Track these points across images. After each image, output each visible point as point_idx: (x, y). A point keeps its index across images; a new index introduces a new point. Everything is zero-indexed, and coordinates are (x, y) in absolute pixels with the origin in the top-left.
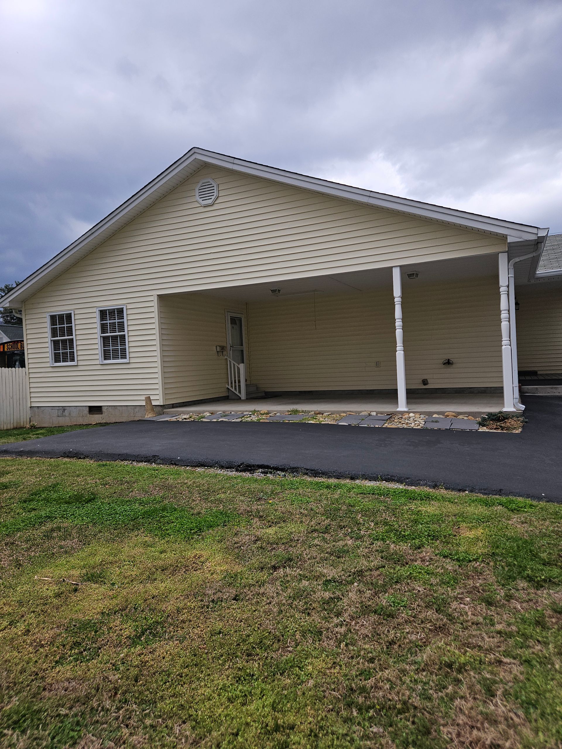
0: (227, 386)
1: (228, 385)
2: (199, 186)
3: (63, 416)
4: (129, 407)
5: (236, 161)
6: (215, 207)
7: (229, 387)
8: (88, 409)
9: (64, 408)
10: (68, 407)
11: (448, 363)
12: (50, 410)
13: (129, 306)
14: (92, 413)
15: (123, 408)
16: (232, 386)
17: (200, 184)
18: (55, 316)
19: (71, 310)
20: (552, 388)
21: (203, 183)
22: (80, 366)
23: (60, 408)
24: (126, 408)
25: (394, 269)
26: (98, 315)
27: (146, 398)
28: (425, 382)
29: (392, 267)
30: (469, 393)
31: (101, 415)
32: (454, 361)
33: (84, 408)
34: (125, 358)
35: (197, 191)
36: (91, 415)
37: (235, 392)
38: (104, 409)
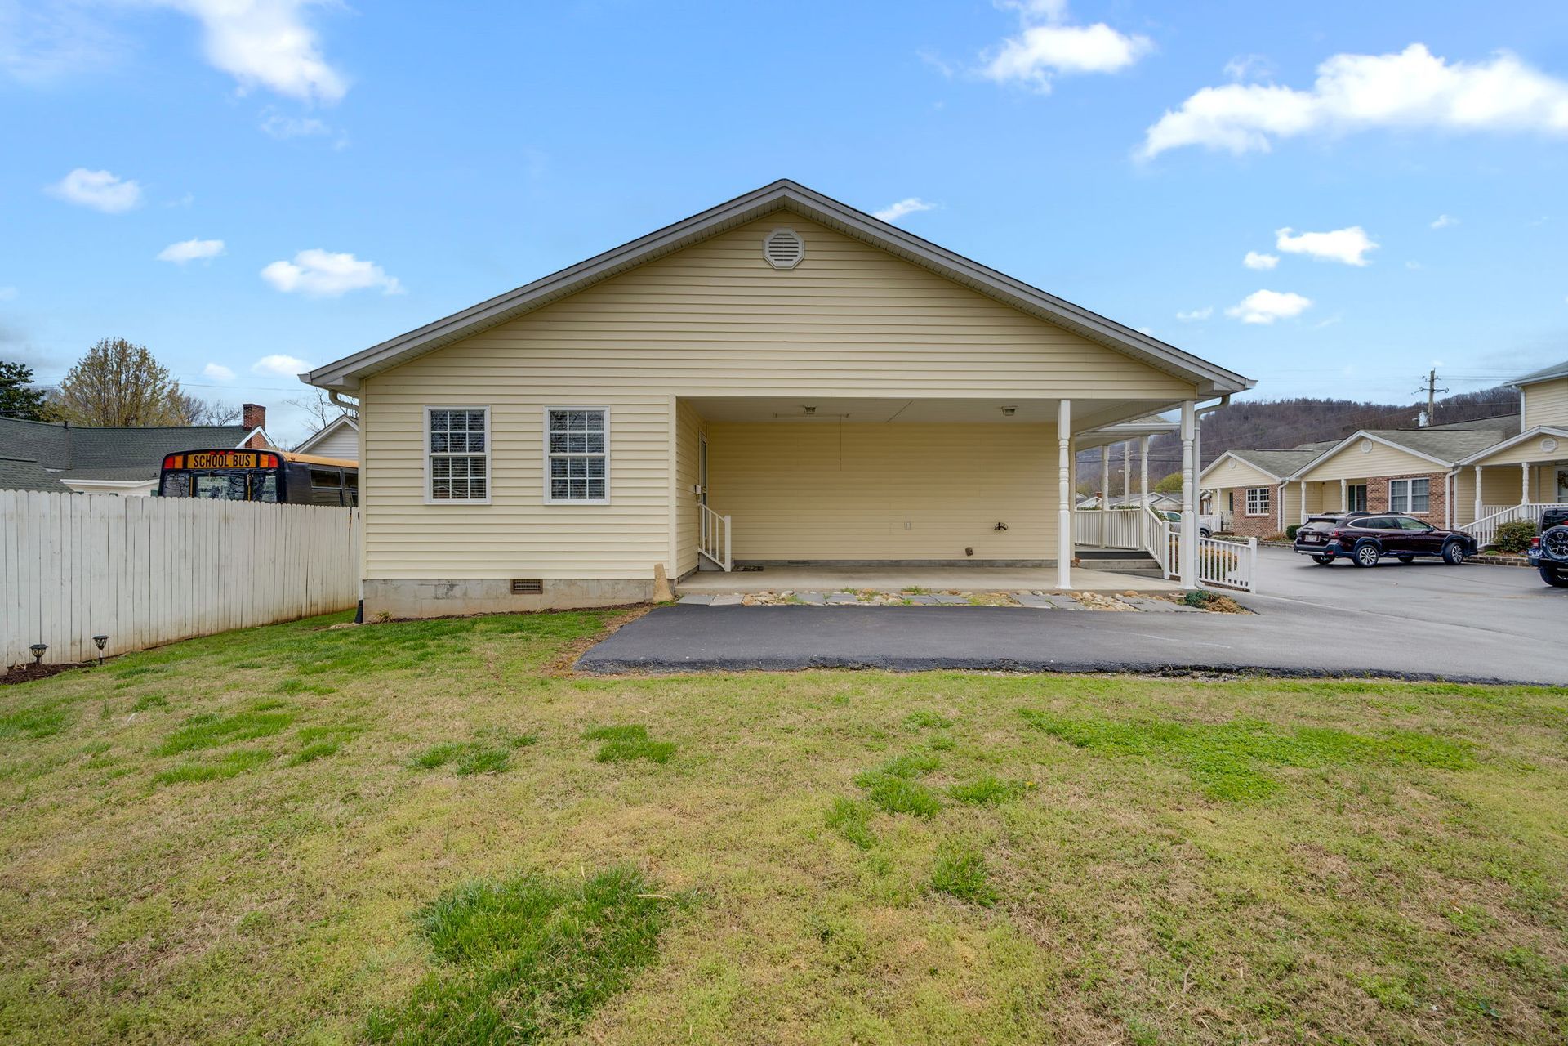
0: (699, 550)
1: (702, 549)
2: (773, 236)
3: (447, 596)
4: (602, 582)
5: (856, 215)
6: (796, 274)
7: (703, 552)
8: (509, 585)
9: (451, 584)
10: (462, 581)
11: (1000, 527)
12: (416, 587)
13: (616, 410)
14: (518, 592)
15: (590, 583)
16: (707, 550)
17: (773, 235)
18: (444, 414)
19: (486, 405)
20: (1104, 562)
21: (778, 235)
22: (496, 507)
23: (442, 582)
24: (596, 583)
25: (1063, 402)
26: (546, 419)
27: (655, 566)
28: (969, 552)
29: (1060, 400)
30: (1021, 567)
31: (538, 596)
32: (1008, 525)
33: (500, 583)
34: (602, 496)
35: (767, 245)
36: (517, 596)
37: (712, 558)
38: (545, 586)
